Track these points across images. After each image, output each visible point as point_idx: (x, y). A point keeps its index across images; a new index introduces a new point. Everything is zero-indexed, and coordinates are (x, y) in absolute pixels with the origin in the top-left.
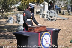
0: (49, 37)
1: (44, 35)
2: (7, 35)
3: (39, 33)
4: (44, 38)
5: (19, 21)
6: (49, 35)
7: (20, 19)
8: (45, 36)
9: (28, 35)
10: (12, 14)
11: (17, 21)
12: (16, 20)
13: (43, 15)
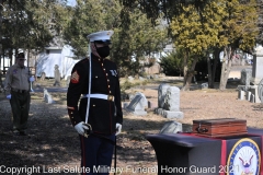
0: (254, 153)
1: (239, 148)
2: (127, 149)
3: (224, 141)
4: (238, 156)
5: (167, 107)
6: (255, 149)
7: (170, 102)
8: (240, 151)
9: (190, 145)
10: (144, 84)
11: (160, 107)
12: (155, 104)
13: (250, 90)
